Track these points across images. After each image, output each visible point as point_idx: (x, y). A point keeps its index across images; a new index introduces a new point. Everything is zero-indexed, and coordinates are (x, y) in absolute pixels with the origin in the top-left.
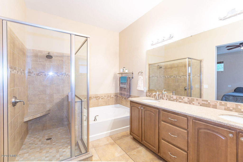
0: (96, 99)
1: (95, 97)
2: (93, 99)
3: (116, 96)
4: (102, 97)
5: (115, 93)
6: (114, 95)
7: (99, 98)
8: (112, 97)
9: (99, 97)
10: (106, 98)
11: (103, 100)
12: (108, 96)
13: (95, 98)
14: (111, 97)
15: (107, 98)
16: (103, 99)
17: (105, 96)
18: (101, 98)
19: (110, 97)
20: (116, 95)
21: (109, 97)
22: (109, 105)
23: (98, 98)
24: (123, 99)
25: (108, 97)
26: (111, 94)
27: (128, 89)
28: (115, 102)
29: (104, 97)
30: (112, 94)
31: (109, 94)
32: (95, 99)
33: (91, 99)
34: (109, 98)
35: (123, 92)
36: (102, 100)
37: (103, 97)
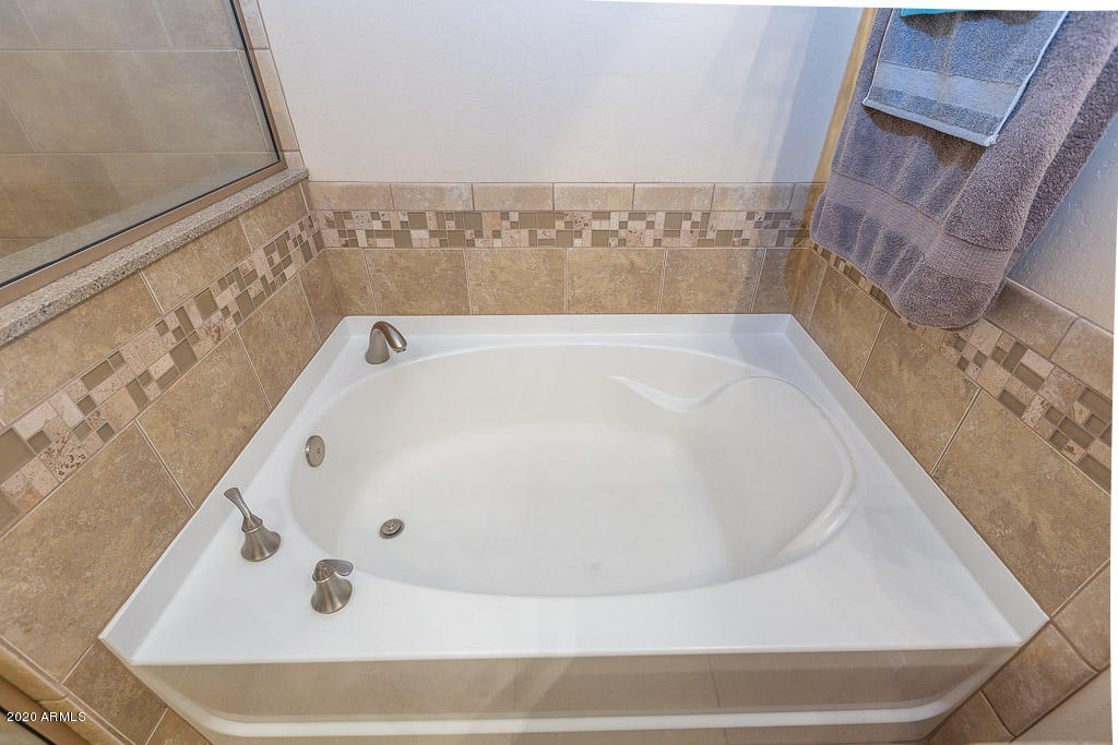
0: (533, 241)
1: (514, 217)
2: (497, 234)
3: (785, 225)
4: (596, 225)
5: (768, 179)
6: (750, 216)
7: (560, 225)
8: (726, 237)
9: (560, 215)
10: (649, 242)
11: (616, 255)
12: (674, 220)
13: (514, 225)
14: (711, 235)
15: (657, 242)
16: (613, 242)
17: (635, 215)
18: (587, 234)
19: (701, 227)
20: (787, 215)
21: (686, 225)
22: (674, 308)
23: (552, 234)
25: (672, 231)
26: (715, 193)
28: (747, 286)
29: (623, 225)
30: (725, 191)
31: (691, 191)
32: (525, 233)
33: (479, 234)
34: (684, 242)
36: (601, 250)
37: (614, 224)
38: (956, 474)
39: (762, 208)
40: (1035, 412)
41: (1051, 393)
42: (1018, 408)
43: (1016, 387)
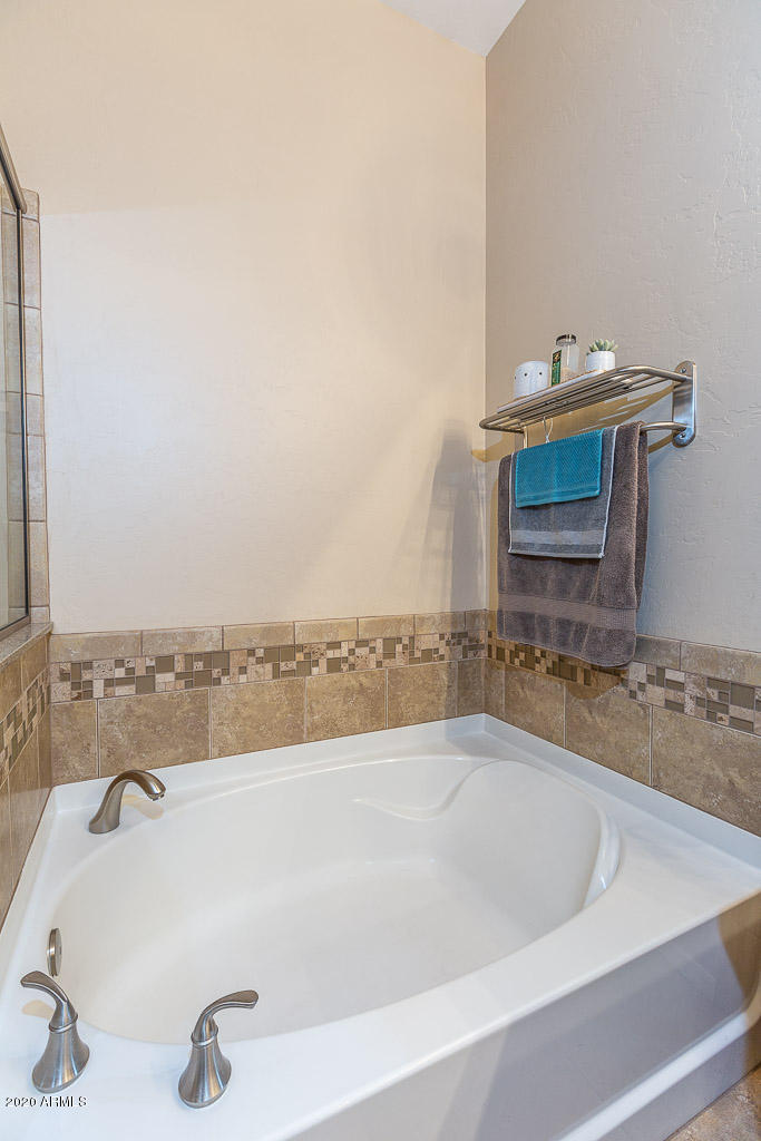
0: (277, 674)
1: (260, 653)
2: (243, 670)
3: (465, 642)
4: (330, 654)
5: (448, 610)
6: (442, 637)
7: (299, 656)
8: (428, 654)
9: (301, 648)
10: (373, 665)
11: (346, 679)
12: (390, 643)
13: (260, 661)
14: (418, 654)
15: (379, 664)
16: (345, 667)
17: (361, 643)
18: (323, 663)
19: (409, 649)
20: (465, 635)
21: (399, 648)
22: (398, 722)
23: (293, 665)
24: (541, 668)
25: (390, 654)
26: (417, 621)
27: (627, 568)
28: (449, 694)
29: (352, 652)
30: (422, 620)
31: (399, 621)
32: (269, 667)
33: (226, 672)
34: (399, 662)
35: (547, 606)
36: (335, 676)
37: (344, 653)
38: (667, 775)
39: (448, 630)
40: (690, 706)
41: (692, 690)
42: (679, 707)
43: (672, 695)
